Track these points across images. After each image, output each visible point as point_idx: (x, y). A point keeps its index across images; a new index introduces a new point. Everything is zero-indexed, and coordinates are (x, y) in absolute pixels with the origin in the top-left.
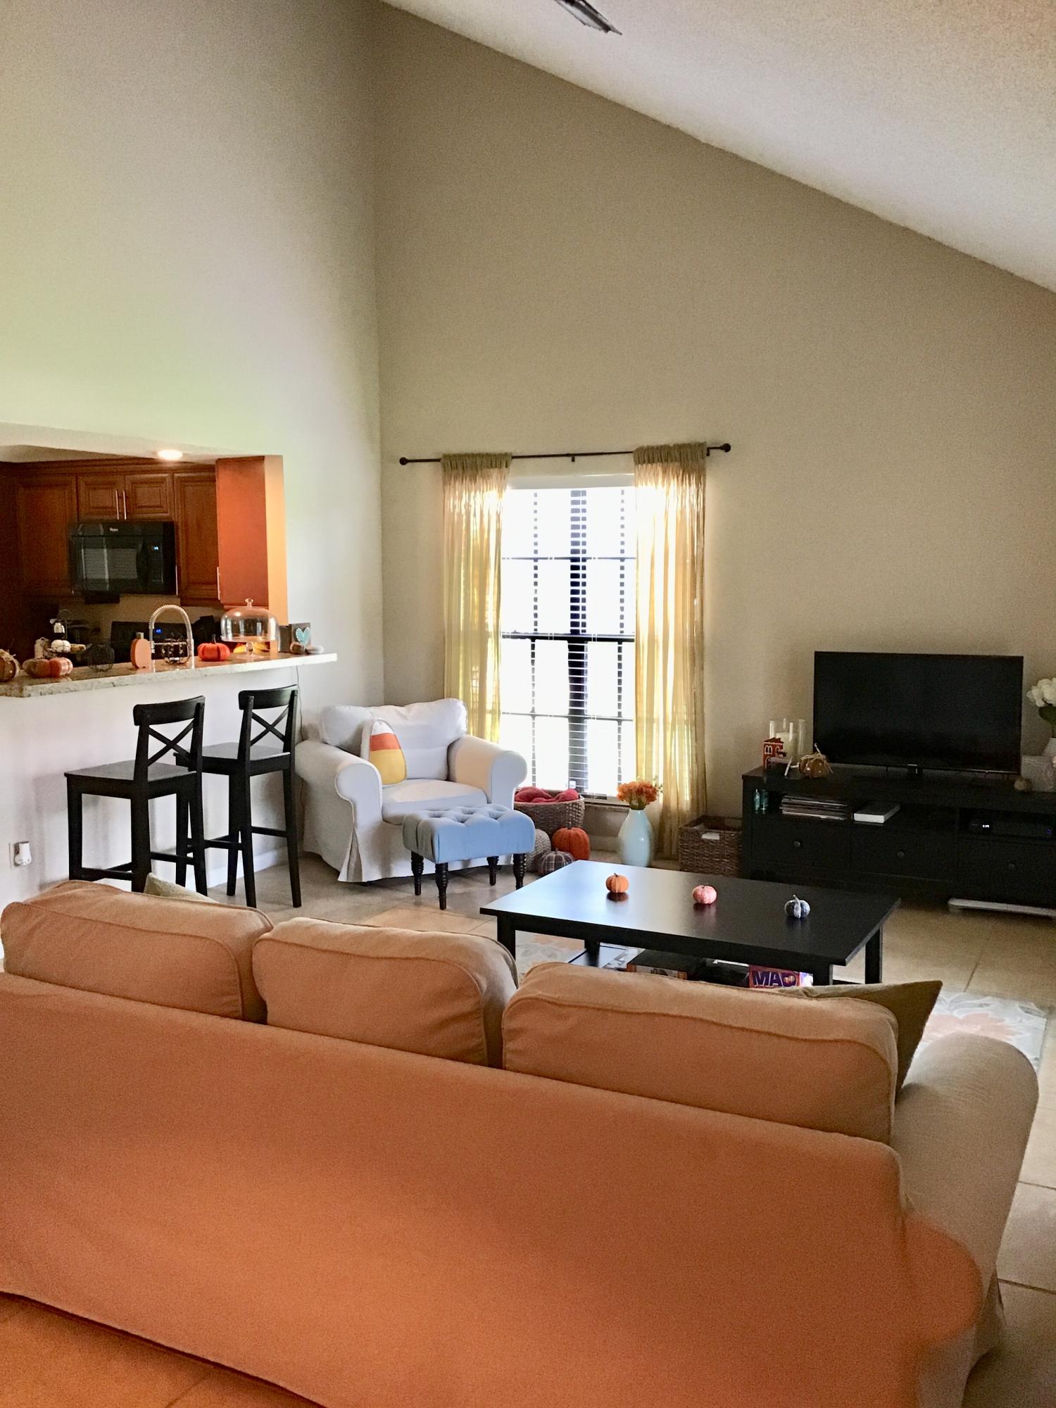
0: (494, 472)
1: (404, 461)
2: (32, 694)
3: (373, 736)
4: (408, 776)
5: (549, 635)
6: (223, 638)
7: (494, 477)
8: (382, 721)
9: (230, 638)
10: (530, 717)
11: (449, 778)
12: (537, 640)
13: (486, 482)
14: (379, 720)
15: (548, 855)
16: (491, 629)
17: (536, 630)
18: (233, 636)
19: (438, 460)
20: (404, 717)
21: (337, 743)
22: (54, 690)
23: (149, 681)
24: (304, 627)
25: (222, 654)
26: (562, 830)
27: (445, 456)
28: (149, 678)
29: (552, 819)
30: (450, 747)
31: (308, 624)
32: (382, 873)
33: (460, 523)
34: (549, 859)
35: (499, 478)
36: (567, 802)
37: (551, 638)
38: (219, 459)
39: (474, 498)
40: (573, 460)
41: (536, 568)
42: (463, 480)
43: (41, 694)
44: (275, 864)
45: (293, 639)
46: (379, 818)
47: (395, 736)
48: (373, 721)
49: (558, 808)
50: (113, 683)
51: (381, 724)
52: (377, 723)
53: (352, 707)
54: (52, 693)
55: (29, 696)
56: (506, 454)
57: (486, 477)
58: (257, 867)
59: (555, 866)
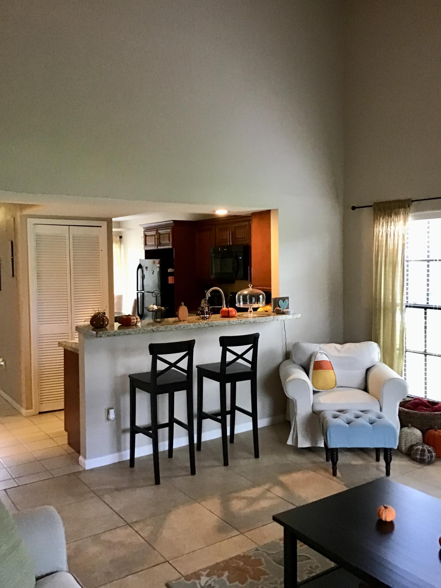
0: (402, 211)
1: (354, 208)
2: (103, 336)
3: (316, 361)
4: (339, 384)
5: (434, 307)
6: (237, 305)
7: (402, 213)
8: (323, 353)
9: (242, 305)
10: (424, 355)
11: (366, 389)
12: (427, 310)
13: (397, 217)
14: (320, 353)
15: (417, 447)
16: (398, 301)
17: (428, 303)
18: (243, 304)
19: (371, 206)
20: (339, 351)
21: (299, 363)
22: (116, 333)
23: (176, 329)
24: (284, 299)
25: (230, 314)
26: (431, 430)
27: (375, 203)
28: (176, 327)
29: (426, 422)
30: (368, 370)
31: (288, 298)
32: (312, 444)
33: (382, 241)
34: (417, 450)
35: (404, 214)
36: (437, 413)
37: (436, 308)
38: (252, 213)
39: (390, 226)
41: (428, 266)
42: (384, 216)
43: (108, 336)
44: (270, 425)
45: (277, 305)
46: (310, 410)
47: (330, 362)
48: (317, 353)
49: (430, 416)
50: (153, 330)
51: (321, 355)
52: (319, 354)
53: (309, 344)
54: (115, 335)
55: (101, 336)
56: (409, 200)
57: (397, 214)
58: (260, 426)
59: (420, 455)
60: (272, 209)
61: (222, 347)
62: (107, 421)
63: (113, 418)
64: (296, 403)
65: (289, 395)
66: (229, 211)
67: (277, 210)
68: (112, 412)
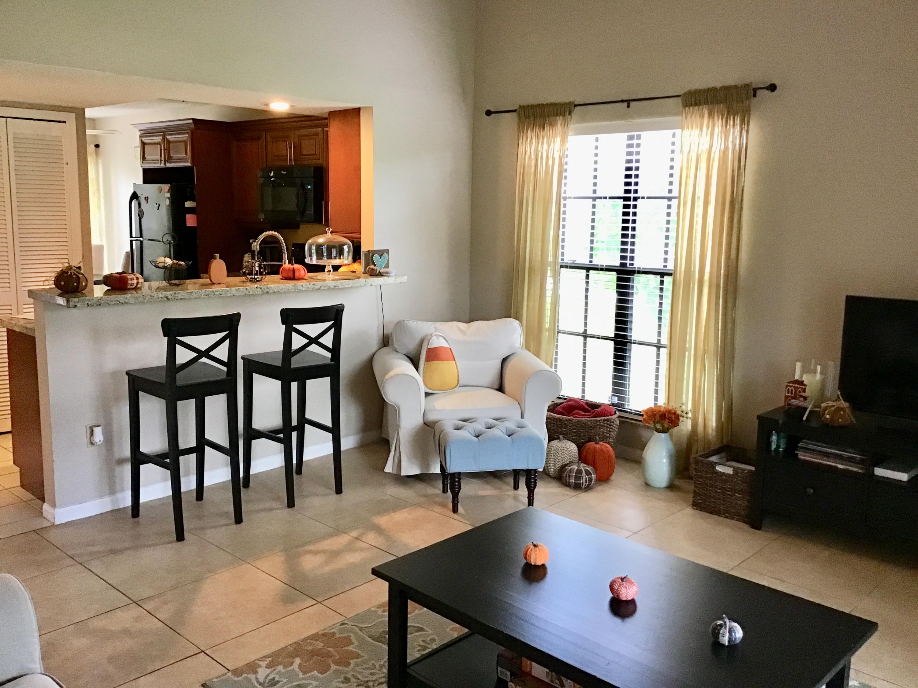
0: (560, 120)
1: (489, 113)
2: (78, 305)
3: (429, 349)
4: (462, 382)
5: (599, 267)
6: (307, 261)
7: (559, 123)
8: (440, 336)
9: (314, 261)
10: (582, 338)
11: (501, 389)
12: (591, 271)
13: (552, 130)
14: (436, 335)
15: (571, 467)
16: (550, 259)
17: (591, 262)
18: (317, 259)
19: (515, 111)
20: (463, 332)
21: (405, 352)
22: (102, 302)
23: (206, 297)
24: (381, 253)
25: (297, 274)
26: (590, 443)
27: (520, 106)
28: (207, 293)
29: (583, 432)
30: (504, 360)
31: (387, 251)
32: (421, 470)
33: (530, 166)
34: (571, 471)
35: (563, 125)
36: (599, 419)
37: (602, 269)
38: (331, 112)
39: (542, 144)
40: (628, 106)
41: (594, 206)
42: (533, 128)
43: (88, 306)
45: (370, 262)
46: (420, 421)
47: (450, 349)
48: (431, 335)
49: (589, 423)
50: (167, 297)
51: (438, 338)
52: (434, 338)
53: (419, 322)
54: (100, 305)
55: (76, 306)
56: (570, 103)
57: (552, 125)
59: (575, 478)
60: (363, 107)
61: (284, 326)
62: (89, 445)
63: (100, 441)
64: (399, 412)
65: (388, 400)
66: (292, 106)
67: (370, 109)
68: (98, 431)
